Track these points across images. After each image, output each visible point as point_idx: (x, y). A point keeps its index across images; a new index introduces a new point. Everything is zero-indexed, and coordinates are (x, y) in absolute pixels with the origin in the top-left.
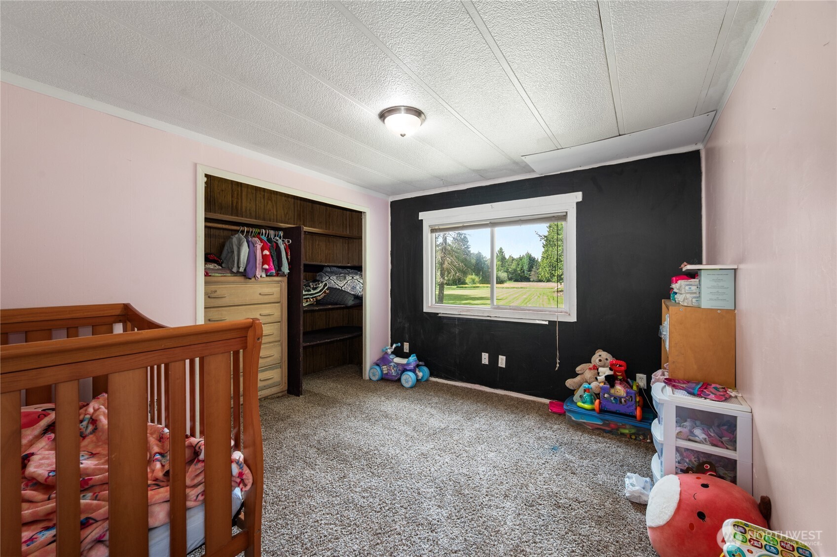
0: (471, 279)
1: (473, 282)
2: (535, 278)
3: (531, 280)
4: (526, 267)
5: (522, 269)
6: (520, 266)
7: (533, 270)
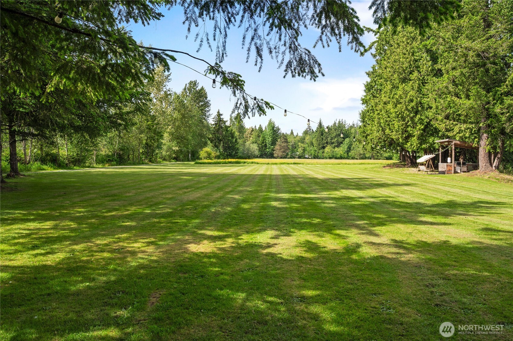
0: (207, 152)
1: (209, 156)
2: (280, 154)
3: (275, 155)
4: (269, 140)
5: (263, 143)
6: (261, 139)
7: (277, 143)
